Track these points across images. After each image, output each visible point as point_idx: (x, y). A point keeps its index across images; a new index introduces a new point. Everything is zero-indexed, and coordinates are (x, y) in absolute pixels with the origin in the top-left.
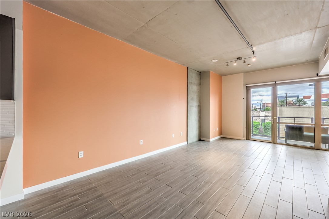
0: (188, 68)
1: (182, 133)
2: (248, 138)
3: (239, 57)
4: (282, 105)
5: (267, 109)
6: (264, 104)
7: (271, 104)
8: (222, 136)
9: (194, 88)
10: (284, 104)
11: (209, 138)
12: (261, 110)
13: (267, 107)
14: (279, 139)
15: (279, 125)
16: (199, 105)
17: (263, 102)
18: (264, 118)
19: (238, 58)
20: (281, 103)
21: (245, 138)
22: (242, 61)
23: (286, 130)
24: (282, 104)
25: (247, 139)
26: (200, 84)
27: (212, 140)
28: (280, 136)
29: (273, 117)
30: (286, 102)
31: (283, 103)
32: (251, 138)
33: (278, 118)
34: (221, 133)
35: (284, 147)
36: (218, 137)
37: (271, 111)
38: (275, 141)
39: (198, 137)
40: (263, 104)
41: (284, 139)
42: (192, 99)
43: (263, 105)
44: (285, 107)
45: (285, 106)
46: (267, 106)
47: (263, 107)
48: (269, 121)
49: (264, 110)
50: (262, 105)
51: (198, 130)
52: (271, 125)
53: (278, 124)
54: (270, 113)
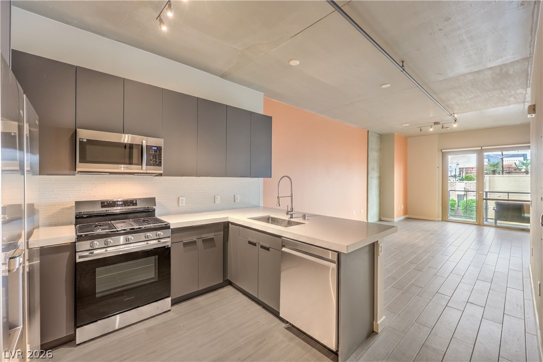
0: (368, 131)
1: (362, 210)
2: (444, 219)
3: (436, 121)
4: (494, 172)
5: (468, 179)
6: (463, 168)
7: (475, 169)
8: (407, 216)
9: (374, 155)
10: (499, 169)
11: (394, 218)
12: (457, 179)
13: (468, 175)
14: (486, 221)
15: (487, 203)
16: (379, 176)
17: (461, 166)
18: (463, 193)
19: (435, 123)
20: (492, 169)
21: (441, 219)
22: (440, 126)
23: (495, 209)
24: (495, 169)
25: (442, 220)
26: (381, 150)
27: (396, 219)
28: (489, 217)
29: (477, 191)
30: (503, 167)
31: (497, 167)
32: (449, 218)
33: (485, 193)
34: (406, 211)
35: (493, 230)
36: (402, 218)
37: (475, 182)
38: (481, 222)
39: (378, 216)
40: (460, 168)
41: (493, 221)
42: (373, 169)
43: (460, 171)
44: (499, 175)
45: (499, 173)
46: (467, 173)
47: (460, 174)
48: (472, 197)
49: (462, 180)
50: (458, 171)
51: (378, 207)
52: (474, 204)
53: (485, 201)
54: (472, 185)
